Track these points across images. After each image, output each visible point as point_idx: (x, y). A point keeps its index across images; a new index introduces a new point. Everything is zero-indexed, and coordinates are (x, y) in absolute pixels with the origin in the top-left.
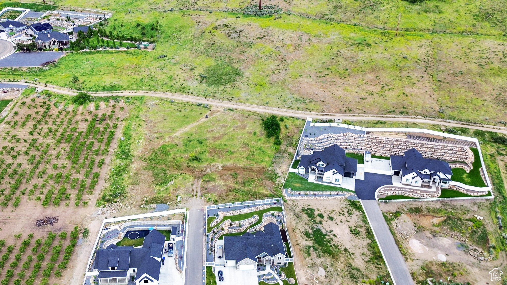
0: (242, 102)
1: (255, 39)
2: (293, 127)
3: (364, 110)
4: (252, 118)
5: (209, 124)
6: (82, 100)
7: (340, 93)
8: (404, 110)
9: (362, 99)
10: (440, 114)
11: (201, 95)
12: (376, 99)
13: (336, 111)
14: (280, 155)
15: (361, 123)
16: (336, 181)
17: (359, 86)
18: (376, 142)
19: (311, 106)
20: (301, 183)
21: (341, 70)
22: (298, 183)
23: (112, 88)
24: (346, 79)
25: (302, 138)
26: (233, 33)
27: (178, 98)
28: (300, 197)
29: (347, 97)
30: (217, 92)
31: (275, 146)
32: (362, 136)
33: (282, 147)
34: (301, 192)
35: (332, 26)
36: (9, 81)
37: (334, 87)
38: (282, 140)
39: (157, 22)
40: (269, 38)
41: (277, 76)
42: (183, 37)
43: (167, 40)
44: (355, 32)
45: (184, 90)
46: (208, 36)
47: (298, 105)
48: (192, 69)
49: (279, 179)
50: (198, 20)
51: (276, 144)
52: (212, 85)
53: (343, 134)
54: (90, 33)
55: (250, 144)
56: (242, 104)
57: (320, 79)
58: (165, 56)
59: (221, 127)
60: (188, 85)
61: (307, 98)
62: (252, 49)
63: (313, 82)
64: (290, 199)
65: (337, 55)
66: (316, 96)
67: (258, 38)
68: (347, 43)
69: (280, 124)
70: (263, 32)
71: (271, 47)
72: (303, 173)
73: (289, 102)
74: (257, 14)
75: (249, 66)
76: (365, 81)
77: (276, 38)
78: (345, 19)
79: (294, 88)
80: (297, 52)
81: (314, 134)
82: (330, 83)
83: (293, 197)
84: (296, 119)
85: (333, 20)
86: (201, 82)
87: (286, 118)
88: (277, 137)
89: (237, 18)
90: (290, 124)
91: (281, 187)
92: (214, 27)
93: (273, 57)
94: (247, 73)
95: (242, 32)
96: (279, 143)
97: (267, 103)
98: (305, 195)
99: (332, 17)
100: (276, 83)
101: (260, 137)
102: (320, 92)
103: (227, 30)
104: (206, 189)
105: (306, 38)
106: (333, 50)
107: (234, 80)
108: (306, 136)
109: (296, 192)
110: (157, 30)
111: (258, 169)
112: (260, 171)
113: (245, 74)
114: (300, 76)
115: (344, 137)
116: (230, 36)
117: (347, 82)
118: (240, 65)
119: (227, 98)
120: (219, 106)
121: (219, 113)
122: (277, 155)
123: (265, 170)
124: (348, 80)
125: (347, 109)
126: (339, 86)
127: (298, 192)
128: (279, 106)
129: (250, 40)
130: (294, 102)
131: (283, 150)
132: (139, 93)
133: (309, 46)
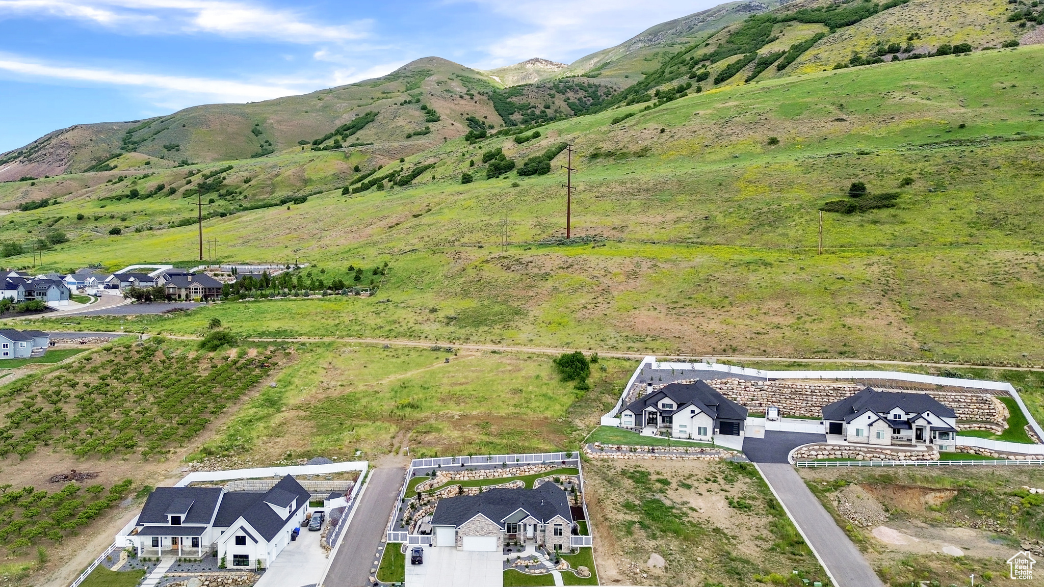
0: (519, 344)
1: (554, 269)
2: (616, 370)
3: (763, 348)
4: (535, 361)
5: (450, 369)
6: (216, 342)
7: (714, 326)
8: (845, 349)
9: (758, 333)
10: (924, 352)
11: (442, 339)
12: (786, 333)
13: (705, 350)
14: (583, 404)
15: (757, 365)
16: (699, 433)
17: (751, 318)
18: (790, 393)
19: (653, 345)
20: (625, 437)
21: (716, 298)
22: (617, 436)
23: (278, 333)
24: (725, 309)
25: (633, 384)
26: (516, 264)
27: (400, 343)
28: (619, 453)
29: (728, 331)
30: (474, 334)
31: (577, 391)
32: (760, 383)
33: (591, 395)
34: (623, 446)
35: (698, 249)
36: (97, 330)
37: (701, 320)
38: (591, 386)
39: (386, 265)
40: (580, 266)
41: (591, 311)
42: (427, 279)
43: (398, 285)
44: (741, 253)
45: (411, 334)
46: (471, 273)
47: (629, 345)
48: (434, 310)
49: (578, 432)
50: (456, 257)
51: (578, 389)
52: (466, 327)
53: (719, 381)
54: (265, 282)
55: (524, 389)
56: (519, 346)
57: (674, 311)
58: (388, 301)
59: (473, 371)
60: (422, 328)
61: (647, 335)
62: (548, 282)
63: (659, 315)
64: (597, 456)
65: (707, 281)
66: (665, 332)
67: (561, 268)
68: (726, 264)
69: (591, 366)
70: (570, 261)
71: (583, 277)
72: (629, 427)
73: (612, 342)
74: (561, 243)
75: (539, 303)
76: (763, 311)
77: (593, 266)
78: (724, 242)
79: (623, 325)
80: (632, 282)
81: (660, 380)
82: (694, 315)
83: (604, 453)
84: (624, 360)
85: (701, 244)
86: (447, 324)
87: (603, 359)
88: (583, 379)
89: (525, 250)
90: (611, 366)
91: (580, 441)
92: (483, 262)
93: (585, 289)
94: (534, 312)
95: (531, 262)
96: (585, 389)
97: (568, 343)
98: (631, 451)
99: (699, 240)
100: (588, 320)
101: (547, 382)
102: (673, 326)
103: (506, 262)
104: (420, 443)
105: (649, 264)
106: (700, 275)
107: (509, 321)
108: (642, 381)
109: (610, 446)
110: (383, 274)
111: (536, 419)
112: (539, 422)
113: (531, 312)
114: (635, 308)
115: (723, 386)
116: (509, 268)
117: (726, 313)
118: (523, 303)
119: (492, 340)
120: (473, 349)
121: (473, 357)
122: (578, 404)
123: (549, 421)
124: (728, 310)
125: (728, 347)
126: (712, 317)
127: (616, 447)
128: (591, 346)
129: (544, 272)
130: (622, 341)
131: (592, 398)
132: (326, 339)
133: (654, 273)
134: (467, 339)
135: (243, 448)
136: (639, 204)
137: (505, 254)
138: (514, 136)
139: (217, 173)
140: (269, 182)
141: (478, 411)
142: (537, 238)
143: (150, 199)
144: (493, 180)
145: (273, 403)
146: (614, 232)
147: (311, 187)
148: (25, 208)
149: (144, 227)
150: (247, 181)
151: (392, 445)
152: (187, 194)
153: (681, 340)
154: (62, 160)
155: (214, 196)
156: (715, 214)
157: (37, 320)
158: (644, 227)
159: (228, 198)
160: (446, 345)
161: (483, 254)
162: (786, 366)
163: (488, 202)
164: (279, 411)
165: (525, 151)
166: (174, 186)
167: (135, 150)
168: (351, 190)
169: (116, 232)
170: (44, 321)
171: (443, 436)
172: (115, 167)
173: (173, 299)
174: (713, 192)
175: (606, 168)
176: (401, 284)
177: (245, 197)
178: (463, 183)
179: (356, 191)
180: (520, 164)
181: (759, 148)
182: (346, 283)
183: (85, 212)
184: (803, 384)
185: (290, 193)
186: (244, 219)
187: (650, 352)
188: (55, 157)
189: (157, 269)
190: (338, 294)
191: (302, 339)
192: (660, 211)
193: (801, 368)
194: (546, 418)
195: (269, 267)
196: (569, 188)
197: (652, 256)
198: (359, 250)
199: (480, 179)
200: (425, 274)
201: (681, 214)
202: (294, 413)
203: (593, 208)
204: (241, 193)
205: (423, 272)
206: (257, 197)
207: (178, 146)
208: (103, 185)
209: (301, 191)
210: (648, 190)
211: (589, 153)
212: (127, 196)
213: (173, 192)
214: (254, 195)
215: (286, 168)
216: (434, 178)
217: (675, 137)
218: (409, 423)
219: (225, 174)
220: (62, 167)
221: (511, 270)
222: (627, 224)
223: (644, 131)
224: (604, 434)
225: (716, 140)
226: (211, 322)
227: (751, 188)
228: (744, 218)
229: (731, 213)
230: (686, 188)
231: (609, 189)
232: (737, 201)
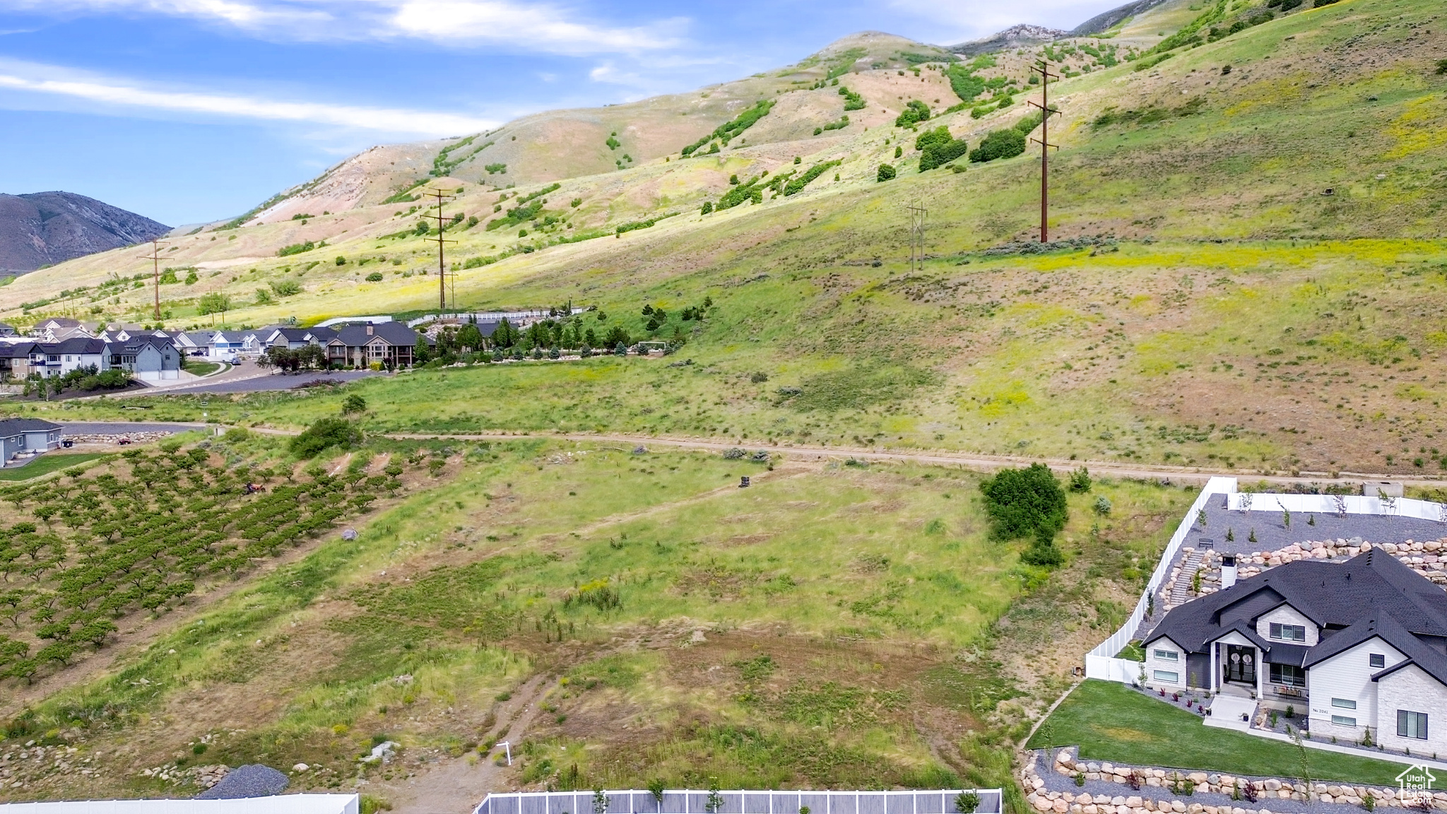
0: (912, 445)
1: (1009, 295)
2: (1135, 512)
4: (939, 484)
5: (742, 502)
11: (756, 434)
13: (1364, 463)
14: (1042, 607)
16: (1402, 731)
19: (1233, 448)
20: (1155, 730)
21: (1375, 342)
22: (1131, 725)
23: (451, 424)
24: (1402, 365)
25: (1180, 548)
26: (935, 290)
27: (666, 442)
28: (1135, 800)
29: (1419, 416)
30: (823, 424)
31: (1027, 568)
33: (1065, 578)
34: (1148, 771)
35: (1317, 248)
36: (166, 420)
37: (1346, 390)
38: (1067, 553)
39: (708, 302)
40: (1061, 288)
41: (1080, 374)
42: (770, 324)
43: (720, 336)
44: (1418, 251)
45: (700, 425)
46: (849, 309)
47: (1169, 448)
48: (760, 378)
49: (1014, 703)
50: (830, 283)
51: (1032, 561)
52: (812, 409)
55: (894, 560)
56: (912, 451)
57: (1273, 373)
58: (688, 363)
59: (789, 507)
60: (723, 414)
61: (1213, 426)
62: (995, 319)
63: (1240, 380)
64: (1061, 805)
65: (1348, 306)
66: (1256, 417)
67: (1023, 292)
68: (1390, 270)
69: (1072, 500)
70: (1042, 279)
71: (1071, 308)
72: (1172, 688)
73: (1128, 442)
74: (1028, 251)
75: (972, 360)
77: (1090, 287)
78: (1374, 232)
79: (1154, 401)
80: (1173, 314)
81: (1252, 539)
82: (1326, 379)
83: (1085, 797)
84: (1157, 485)
85: (1322, 238)
86: (777, 404)
87: (1104, 482)
88: (1046, 538)
89: (958, 265)
90: (1123, 503)
91: (1016, 738)
92: (874, 288)
93: (1070, 332)
94: (959, 378)
95: (964, 285)
96: (1051, 562)
97: (1021, 445)
98: (1175, 791)
99: (1315, 233)
100: (1073, 394)
101: (954, 540)
102: (1277, 405)
103: (916, 286)
104: (561, 721)
105: (1212, 279)
106: (1329, 295)
107: (903, 397)
108: (1205, 544)
109: (1107, 767)
110: (699, 318)
111: (902, 652)
112: (910, 664)
113: (952, 379)
114: (1182, 367)
115: (1432, 560)
116: (920, 297)
117: (1408, 374)
118: (939, 360)
119: (856, 438)
120: (810, 456)
121: (803, 475)
122: (1027, 607)
123: (938, 659)
124: (1411, 366)
125: (1428, 454)
126: (1371, 384)
127: (1126, 771)
128: (1076, 452)
129: (989, 300)
130: (1151, 439)
131: (1068, 589)
132: (534, 436)
133: (1222, 295)
134: (806, 435)
136: (1186, 179)
137: (917, 273)
138: (971, 110)
139: (538, 194)
140: (606, 204)
141: (757, 620)
142: (985, 245)
144: (930, 173)
145: (309, 582)
146: (1136, 229)
147: (665, 209)
148: (284, 253)
150: (575, 204)
152: (493, 226)
153: (1300, 436)
154: (352, 191)
155: (528, 226)
156: (1345, 184)
158: (1198, 218)
159: (547, 228)
160: (752, 446)
161: (881, 275)
163: (909, 198)
164: (306, 603)
165: (985, 126)
166: (477, 215)
167: (447, 173)
168: (714, 208)
169: (376, 278)
171: (632, 701)
172: (418, 197)
173: (337, 366)
174: (1338, 149)
175: (1123, 137)
176: (726, 334)
177: (570, 226)
178: (880, 181)
179: (722, 208)
180: (973, 145)
181: (1418, 83)
182: (632, 336)
183: (350, 255)
185: (634, 220)
187: (1222, 467)
188: (344, 188)
190: (609, 353)
192: (1231, 188)
194: (932, 650)
195: (529, 314)
196: (1044, 144)
197: (1215, 264)
199: (908, 173)
200: (771, 314)
201: (1271, 190)
202: (332, 611)
203: (1095, 193)
204: (564, 221)
205: (767, 311)
206: (586, 226)
207: (504, 166)
208: (389, 221)
209: (648, 214)
210: (1202, 157)
211: (1093, 117)
212: (413, 232)
213: (473, 223)
214: (583, 223)
215: (633, 184)
216: (837, 178)
217: (1251, 78)
218: (569, 652)
219: (547, 196)
220: (353, 201)
221: (924, 299)
222: (1163, 213)
223: (1193, 74)
224: (1090, 713)
225: (1329, 76)
226: (347, 402)
227: (1419, 135)
228: (1413, 188)
229: (1380, 181)
230: (1280, 148)
231: (1127, 161)
232: (1392, 160)
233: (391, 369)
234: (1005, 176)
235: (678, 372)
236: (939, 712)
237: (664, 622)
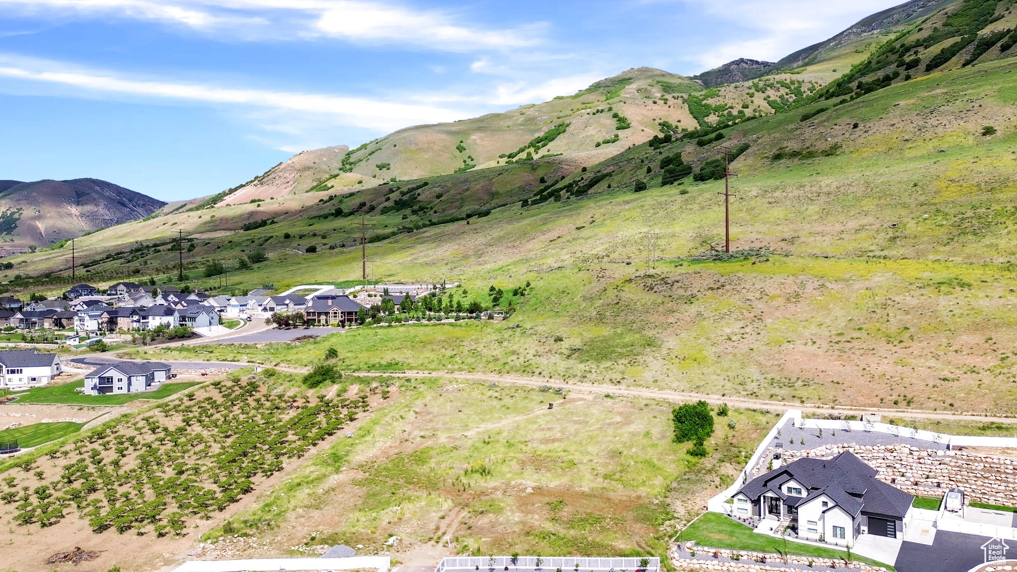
1: (702, 290)
2: (748, 428)
3: (949, 401)
4: (652, 410)
7: (887, 367)
9: (944, 380)
11: (556, 377)
12: (984, 381)
13: (869, 402)
14: (693, 477)
15: (938, 426)
16: (835, 535)
17: (937, 357)
18: (982, 470)
19: (803, 393)
20: (731, 534)
21: (893, 330)
22: (720, 532)
23: (388, 366)
24: (902, 345)
25: (765, 448)
26: (661, 284)
27: (508, 380)
28: (715, 562)
29: (903, 376)
30: (593, 371)
31: (689, 457)
32: (940, 453)
33: (707, 462)
34: (723, 551)
35: (878, 265)
36: (224, 360)
37: (870, 359)
38: (710, 450)
39: (528, 285)
40: (732, 287)
41: (735, 344)
42: (565, 300)
43: (535, 307)
44: (933, 270)
45: (526, 369)
46: (612, 293)
47: (773, 391)
48: (559, 339)
49: (672, 522)
50: (601, 275)
51: (692, 454)
52: (588, 361)
53: (883, 447)
54: (407, 303)
55: (625, 452)
56: (639, 389)
57: (837, 347)
58: (518, 326)
59: (574, 422)
60: (538, 362)
61: (798, 379)
62: (693, 306)
63: (818, 351)
64: (685, 564)
65: (884, 306)
66: (821, 374)
67: (710, 288)
69: (717, 419)
70: (722, 280)
71: (735, 300)
72: (744, 516)
73: (753, 386)
74: (718, 258)
75: (678, 331)
76: (954, 348)
77: (748, 287)
78: (914, 255)
79: (771, 362)
80: (791, 306)
81: (802, 443)
82: (862, 351)
83: (695, 561)
84: (762, 413)
85: (885, 258)
86: (569, 357)
87: (735, 410)
88: (701, 441)
89: (676, 266)
90: (741, 422)
91: (670, 537)
92: (626, 281)
93: (734, 316)
94: (671, 342)
95: (678, 282)
96: (701, 455)
97: (697, 387)
98: (732, 558)
99: (883, 253)
100: (730, 356)
101: (656, 442)
102: (834, 368)
103: (650, 281)
105: (816, 284)
106: (877, 298)
107: (638, 354)
108: (778, 445)
109: (706, 549)
110: (523, 295)
111: (625, 498)
112: (628, 504)
113: (666, 343)
114: (789, 342)
115: (888, 454)
116: (652, 289)
117: (904, 350)
118: (660, 331)
119: (611, 380)
120: (586, 391)
121: (582, 402)
122: (686, 477)
123: (641, 502)
124: (907, 346)
125: (902, 398)
126: (885, 356)
127: (714, 550)
128: (726, 392)
129: (690, 293)
130: (766, 385)
131: (708, 468)
132: (434, 374)
133: (820, 295)
134: (584, 377)
135: (269, 524)
136: (817, 209)
137: (651, 272)
138: (697, 140)
139: (413, 189)
140: (459, 197)
141: (557, 483)
142: (694, 252)
143: (351, 217)
144: (667, 187)
145: (336, 460)
146: (783, 244)
147: (497, 200)
148: (248, 228)
149: (338, 244)
150: (437, 196)
151: (438, 528)
152: (385, 211)
153: (840, 386)
154: (288, 182)
155: (408, 211)
156: (906, 220)
157: (176, 349)
158: (819, 238)
159: (420, 213)
160: (555, 383)
161: (630, 271)
162: (979, 428)
163: (652, 211)
164: (337, 471)
165: (705, 155)
166: (374, 203)
167: (351, 170)
168: (530, 203)
169: (312, 250)
170: (181, 350)
171: (501, 519)
172: (332, 187)
173: (312, 325)
174: (907, 194)
175: (790, 169)
176: (539, 307)
177: (435, 212)
178: (636, 191)
179: (535, 203)
180: (697, 168)
182: (483, 305)
183: (292, 231)
184: (1002, 458)
185: (477, 207)
186: (427, 234)
187: (798, 403)
188: (283, 180)
189: (318, 290)
190: (471, 318)
191: (410, 374)
192: (841, 218)
193: (1000, 432)
194: (639, 497)
195: (420, 287)
196: (727, 195)
197: (820, 274)
198: (510, 267)
199: (655, 186)
200: (565, 294)
201: (865, 221)
202: (352, 474)
203: (762, 216)
204: (431, 208)
205: (563, 292)
206: (445, 212)
207: (389, 165)
208: (315, 206)
209: (488, 205)
211: (772, 153)
212: (333, 214)
213: (372, 209)
214: (444, 210)
215: (474, 182)
216: (609, 187)
217: (870, 132)
218: (469, 496)
219: (419, 191)
220: (289, 189)
221: (654, 290)
222: (800, 234)
223: (835, 127)
224: (705, 527)
225: (918, 133)
226: (327, 352)
227: (953, 187)
228: (942, 225)
229: (925, 219)
230: (874, 191)
231: (784, 194)
232: (935, 204)
233: (343, 326)
234: (711, 200)
235: (512, 333)
236: (639, 525)
237: (513, 483)
